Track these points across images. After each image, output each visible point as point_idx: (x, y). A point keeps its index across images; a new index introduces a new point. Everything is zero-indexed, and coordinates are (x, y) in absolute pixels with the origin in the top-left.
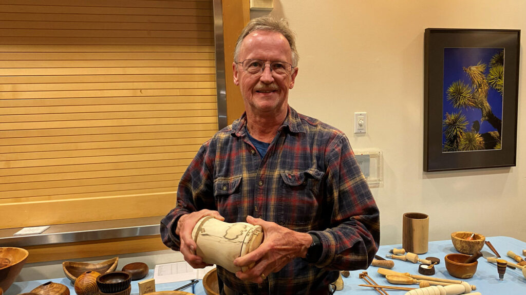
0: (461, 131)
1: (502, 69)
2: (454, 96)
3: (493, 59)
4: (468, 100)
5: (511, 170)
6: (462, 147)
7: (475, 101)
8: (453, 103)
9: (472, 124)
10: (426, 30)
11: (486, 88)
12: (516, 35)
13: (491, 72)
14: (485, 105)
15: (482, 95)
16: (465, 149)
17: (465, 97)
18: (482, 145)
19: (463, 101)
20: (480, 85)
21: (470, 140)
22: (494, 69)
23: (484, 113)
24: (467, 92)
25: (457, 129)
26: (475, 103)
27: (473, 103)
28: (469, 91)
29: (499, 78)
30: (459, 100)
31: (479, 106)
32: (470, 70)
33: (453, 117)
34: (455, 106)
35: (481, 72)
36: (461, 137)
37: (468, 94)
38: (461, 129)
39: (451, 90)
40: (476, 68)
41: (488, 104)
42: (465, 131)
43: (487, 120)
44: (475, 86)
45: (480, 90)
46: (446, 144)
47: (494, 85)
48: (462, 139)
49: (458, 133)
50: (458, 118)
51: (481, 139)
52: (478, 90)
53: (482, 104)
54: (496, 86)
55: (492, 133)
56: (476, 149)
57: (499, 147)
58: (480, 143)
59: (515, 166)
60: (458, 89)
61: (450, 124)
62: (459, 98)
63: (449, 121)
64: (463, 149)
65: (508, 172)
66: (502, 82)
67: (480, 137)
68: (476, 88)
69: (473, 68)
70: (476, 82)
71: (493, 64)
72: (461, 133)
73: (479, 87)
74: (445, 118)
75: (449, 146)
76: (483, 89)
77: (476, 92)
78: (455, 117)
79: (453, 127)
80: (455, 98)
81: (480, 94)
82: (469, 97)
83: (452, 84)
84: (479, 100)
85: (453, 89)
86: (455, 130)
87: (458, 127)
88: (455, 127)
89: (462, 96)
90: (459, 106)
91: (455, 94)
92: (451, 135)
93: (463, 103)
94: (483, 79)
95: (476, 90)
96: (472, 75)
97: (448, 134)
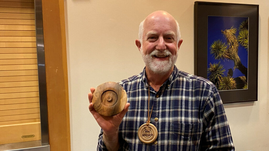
0: (220, 76)
1: (248, 32)
2: (214, 51)
3: (242, 24)
4: (225, 53)
5: (254, 103)
6: (221, 88)
7: (230, 55)
8: (214, 56)
9: (228, 71)
10: (195, 2)
11: (237, 45)
12: (256, 9)
13: (240, 34)
14: (236, 57)
15: (234, 51)
16: (223, 89)
17: (223, 52)
18: (235, 86)
19: (221, 54)
20: (233, 43)
21: (227, 83)
22: (242, 32)
23: (236, 63)
24: (224, 49)
25: (218, 75)
26: (230, 56)
27: (228, 56)
28: (226, 48)
29: (246, 38)
30: (219, 54)
31: (232, 58)
32: (226, 32)
33: (214, 66)
34: (216, 59)
35: (233, 34)
36: (220, 80)
37: (225, 50)
38: (220, 75)
39: (213, 46)
40: (230, 31)
41: (238, 57)
42: (223, 76)
43: (238, 68)
44: (229, 43)
45: (233, 47)
47: (242, 44)
48: (221, 82)
49: (218, 77)
50: (218, 67)
51: (234, 82)
52: (231, 47)
53: (234, 57)
54: (243, 44)
55: (241, 77)
56: (230, 89)
57: (246, 88)
58: (233, 85)
59: (257, 100)
60: (218, 46)
61: (213, 71)
62: (219, 52)
63: (212, 69)
64: (222, 89)
65: (253, 105)
66: (247, 41)
67: (233, 80)
68: (230, 46)
69: (228, 31)
70: (230, 41)
71: (241, 28)
72: (220, 77)
73: (232, 44)
74: (209, 67)
76: (235, 46)
77: (230, 48)
78: (216, 66)
79: (215, 73)
80: (215, 52)
81: (233, 50)
82: (226, 52)
83: (214, 42)
84: (232, 54)
85: (215, 46)
86: (216, 75)
87: (218, 73)
88: (216, 73)
89: (221, 51)
90: (218, 58)
91: (215, 49)
92: (213, 79)
93: (221, 56)
94: (235, 39)
95: (230, 47)
96: (227, 36)
97: (211, 78)
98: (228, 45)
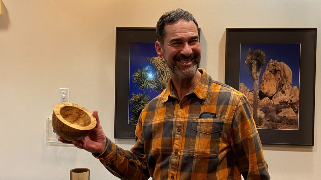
2: (139, 79)
4: (151, 83)
7: (158, 85)
8: (138, 85)
11: (168, 75)
17: (149, 81)
19: (146, 84)
20: (162, 72)
24: (150, 78)
30: (143, 83)
31: (162, 89)
32: (153, 60)
33: (138, 97)
34: (140, 88)
39: (137, 75)
45: (162, 76)
46: (132, 117)
50: (144, 97)
60: (143, 75)
61: (136, 102)
62: (144, 82)
63: (135, 99)
68: (159, 74)
69: (156, 58)
70: (159, 69)
74: (131, 97)
75: (134, 119)
76: (165, 75)
77: (159, 78)
78: (139, 97)
79: (138, 104)
80: (140, 81)
81: (163, 79)
82: (153, 82)
83: (137, 70)
84: (161, 84)
85: (138, 74)
86: (140, 107)
87: (142, 105)
88: (140, 105)
89: (146, 80)
90: (143, 88)
91: (140, 78)
92: (136, 110)
93: (147, 86)
94: (166, 68)
95: (159, 76)
96: (155, 64)
97: (134, 110)
98: (157, 74)
